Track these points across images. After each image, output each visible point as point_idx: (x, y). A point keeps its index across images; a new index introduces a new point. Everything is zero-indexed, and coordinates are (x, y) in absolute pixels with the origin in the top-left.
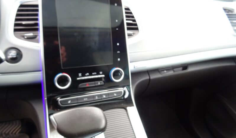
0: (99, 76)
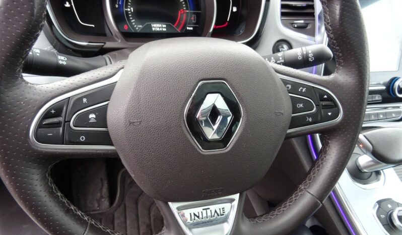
0: (379, 87)
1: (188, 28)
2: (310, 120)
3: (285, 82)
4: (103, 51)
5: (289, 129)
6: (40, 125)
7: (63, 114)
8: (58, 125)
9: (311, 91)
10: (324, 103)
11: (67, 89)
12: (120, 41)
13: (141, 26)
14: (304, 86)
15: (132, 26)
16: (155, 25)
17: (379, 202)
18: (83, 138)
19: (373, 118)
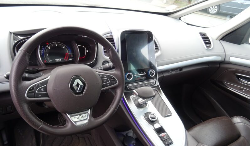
0: (144, 74)
1: (70, 60)
2: (109, 85)
3: (99, 75)
4: (38, 71)
5: (102, 88)
6: (28, 93)
7: (34, 89)
8: (33, 92)
9: (108, 77)
10: (112, 79)
11: (35, 82)
12: (44, 67)
13: (51, 60)
14: (105, 75)
15: (48, 61)
16: (56, 60)
17: (145, 114)
18: (40, 96)
19: (143, 85)
